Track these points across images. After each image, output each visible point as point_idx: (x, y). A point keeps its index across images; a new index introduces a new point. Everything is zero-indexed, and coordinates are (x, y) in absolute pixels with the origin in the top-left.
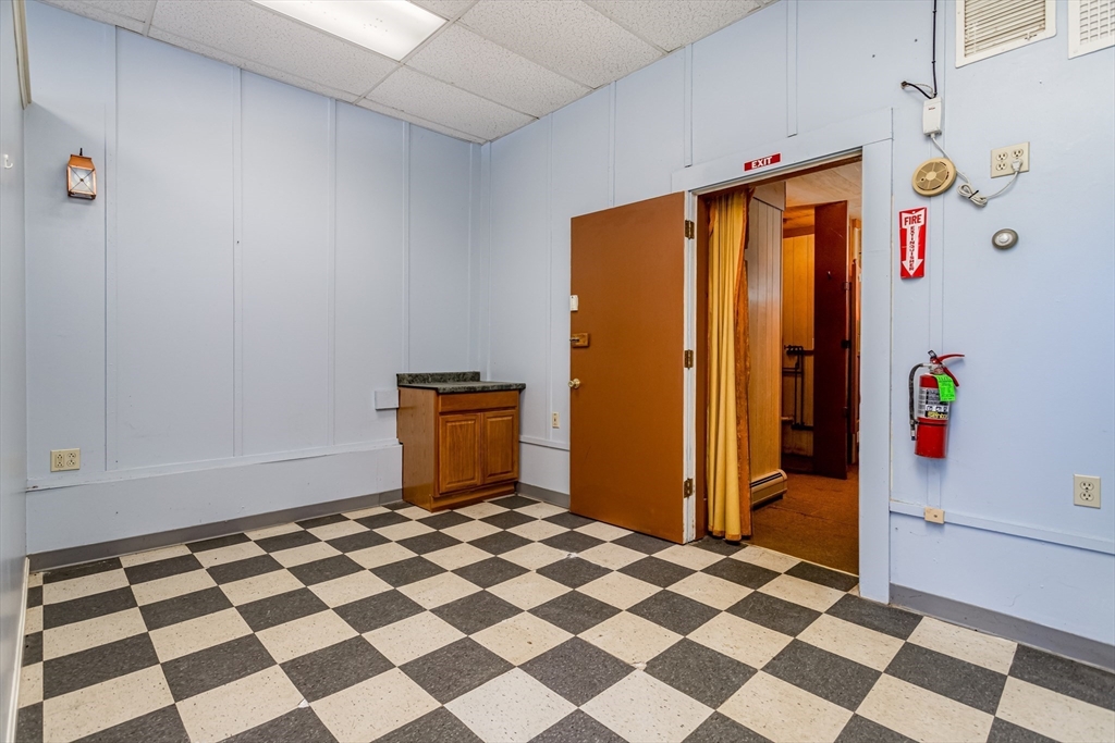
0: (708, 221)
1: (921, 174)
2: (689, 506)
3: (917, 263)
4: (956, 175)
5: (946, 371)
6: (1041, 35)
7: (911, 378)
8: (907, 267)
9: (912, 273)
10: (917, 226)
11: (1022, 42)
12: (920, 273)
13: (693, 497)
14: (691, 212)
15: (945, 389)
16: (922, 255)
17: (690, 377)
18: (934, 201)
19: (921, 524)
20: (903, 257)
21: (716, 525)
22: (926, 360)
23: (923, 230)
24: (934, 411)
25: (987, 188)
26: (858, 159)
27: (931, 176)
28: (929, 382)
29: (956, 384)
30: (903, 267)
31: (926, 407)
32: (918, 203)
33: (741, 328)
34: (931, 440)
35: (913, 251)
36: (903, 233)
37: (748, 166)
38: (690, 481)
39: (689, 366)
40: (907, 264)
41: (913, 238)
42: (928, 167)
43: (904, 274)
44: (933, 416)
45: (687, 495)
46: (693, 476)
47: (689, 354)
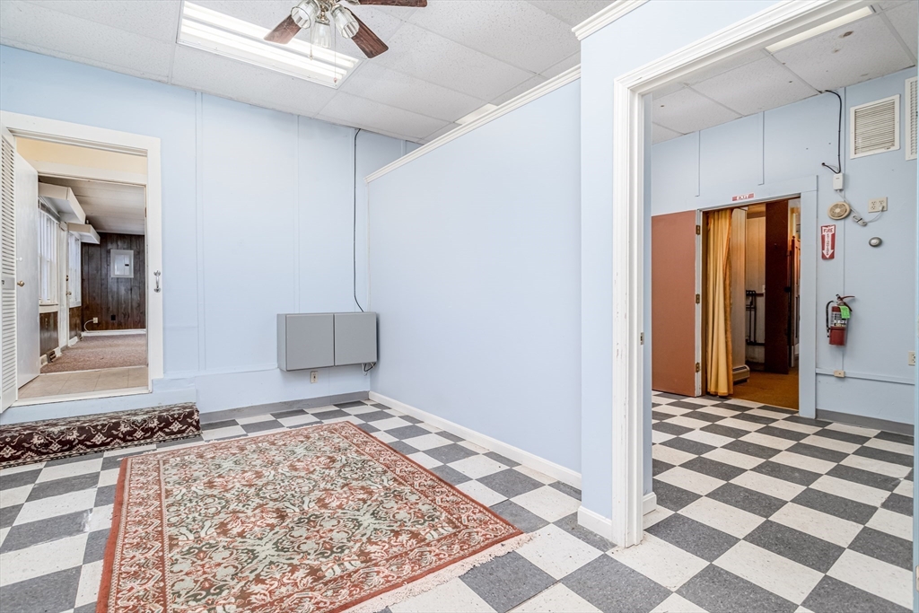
0: (707, 224)
1: (832, 210)
2: (698, 377)
3: (830, 253)
4: (851, 210)
5: (845, 304)
6: (892, 148)
7: (827, 307)
8: (825, 253)
9: (828, 256)
10: (830, 234)
11: (883, 150)
12: (832, 256)
13: (700, 373)
14: (699, 221)
15: (845, 313)
16: (833, 248)
17: (698, 308)
18: (839, 222)
19: (833, 379)
20: (823, 249)
21: (712, 389)
22: (835, 299)
23: (833, 236)
24: (839, 323)
25: (867, 218)
26: (799, 197)
27: (838, 210)
28: (836, 309)
29: (851, 310)
30: (823, 254)
31: (835, 321)
32: (831, 222)
33: (728, 282)
34: (838, 337)
35: (828, 246)
36: (823, 237)
37: (735, 199)
38: (698, 363)
39: (698, 303)
40: (825, 252)
41: (828, 240)
42: (836, 206)
43: (824, 257)
44: (838, 325)
45: (697, 371)
46: (700, 361)
47: (698, 295)
